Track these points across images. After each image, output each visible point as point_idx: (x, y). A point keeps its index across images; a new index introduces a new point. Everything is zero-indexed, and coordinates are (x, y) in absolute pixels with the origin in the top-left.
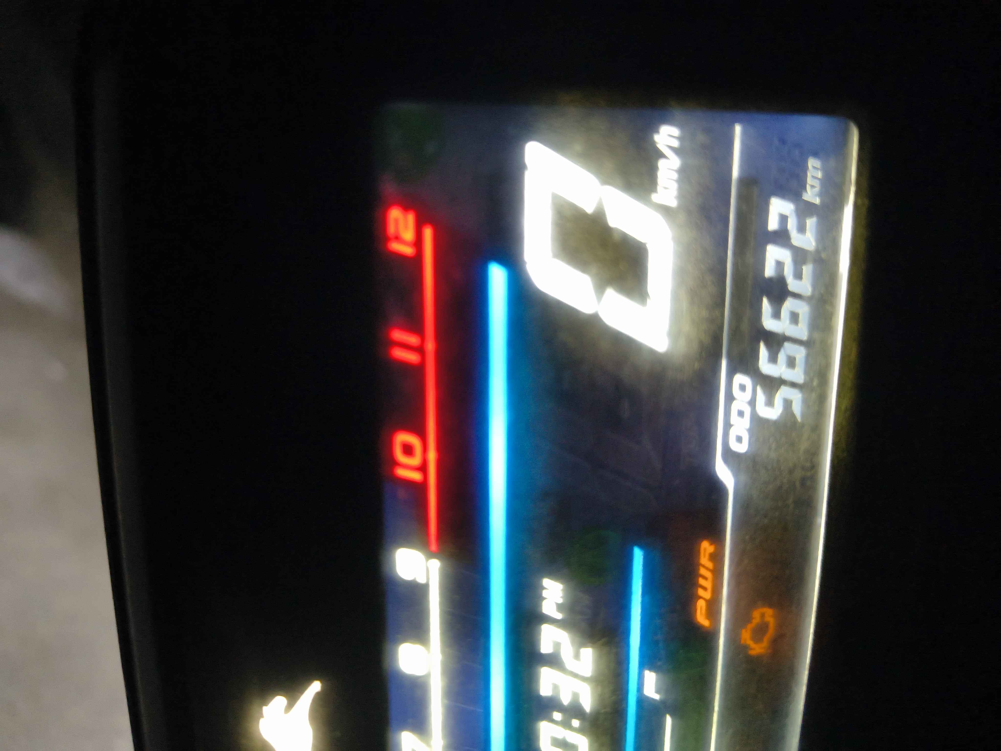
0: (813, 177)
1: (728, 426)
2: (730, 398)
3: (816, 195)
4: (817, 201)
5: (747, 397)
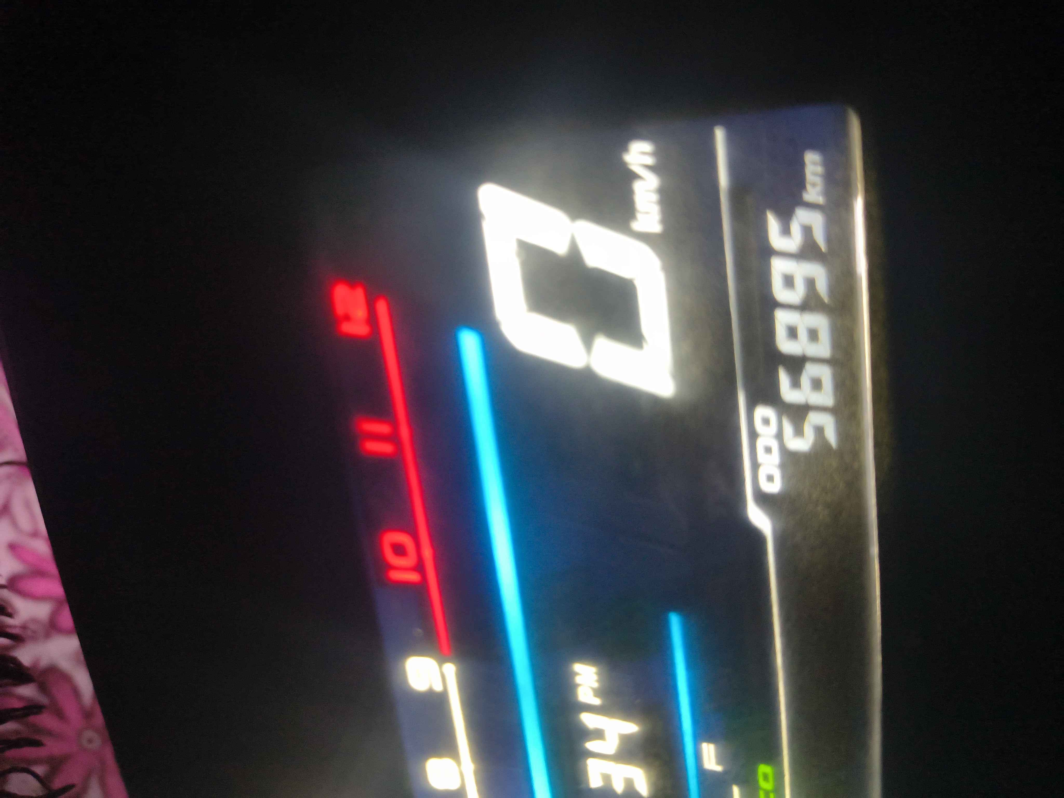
0: (813, 174)
1: (755, 466)
2: (753, 435)
4: (820, 200)
5: (773, 428)
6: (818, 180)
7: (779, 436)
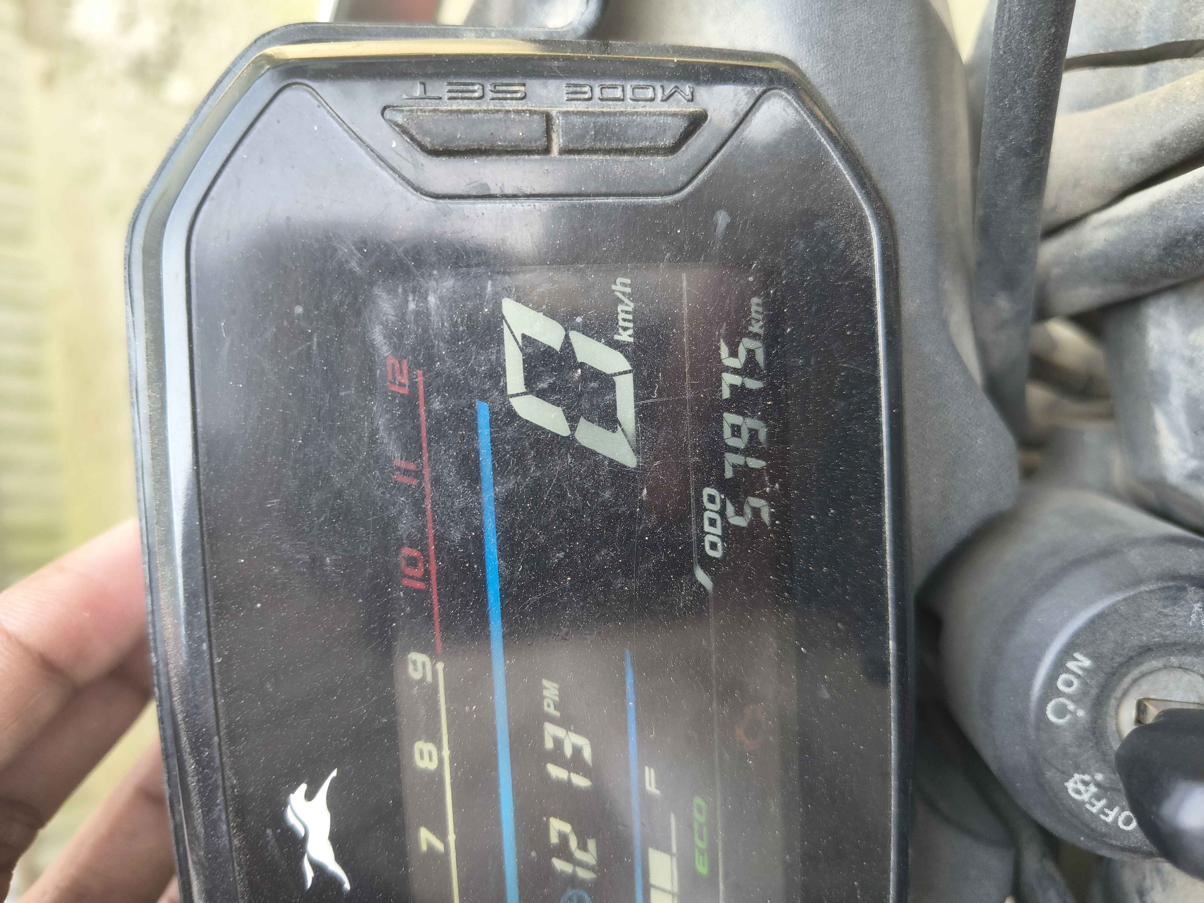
0: (756, 312)
1: (701, 534)
2: (701, 509)
3: (761, 327)
4: (761, 332)
5: (717, 507)
6: (760, 317)
7: (722, 512)
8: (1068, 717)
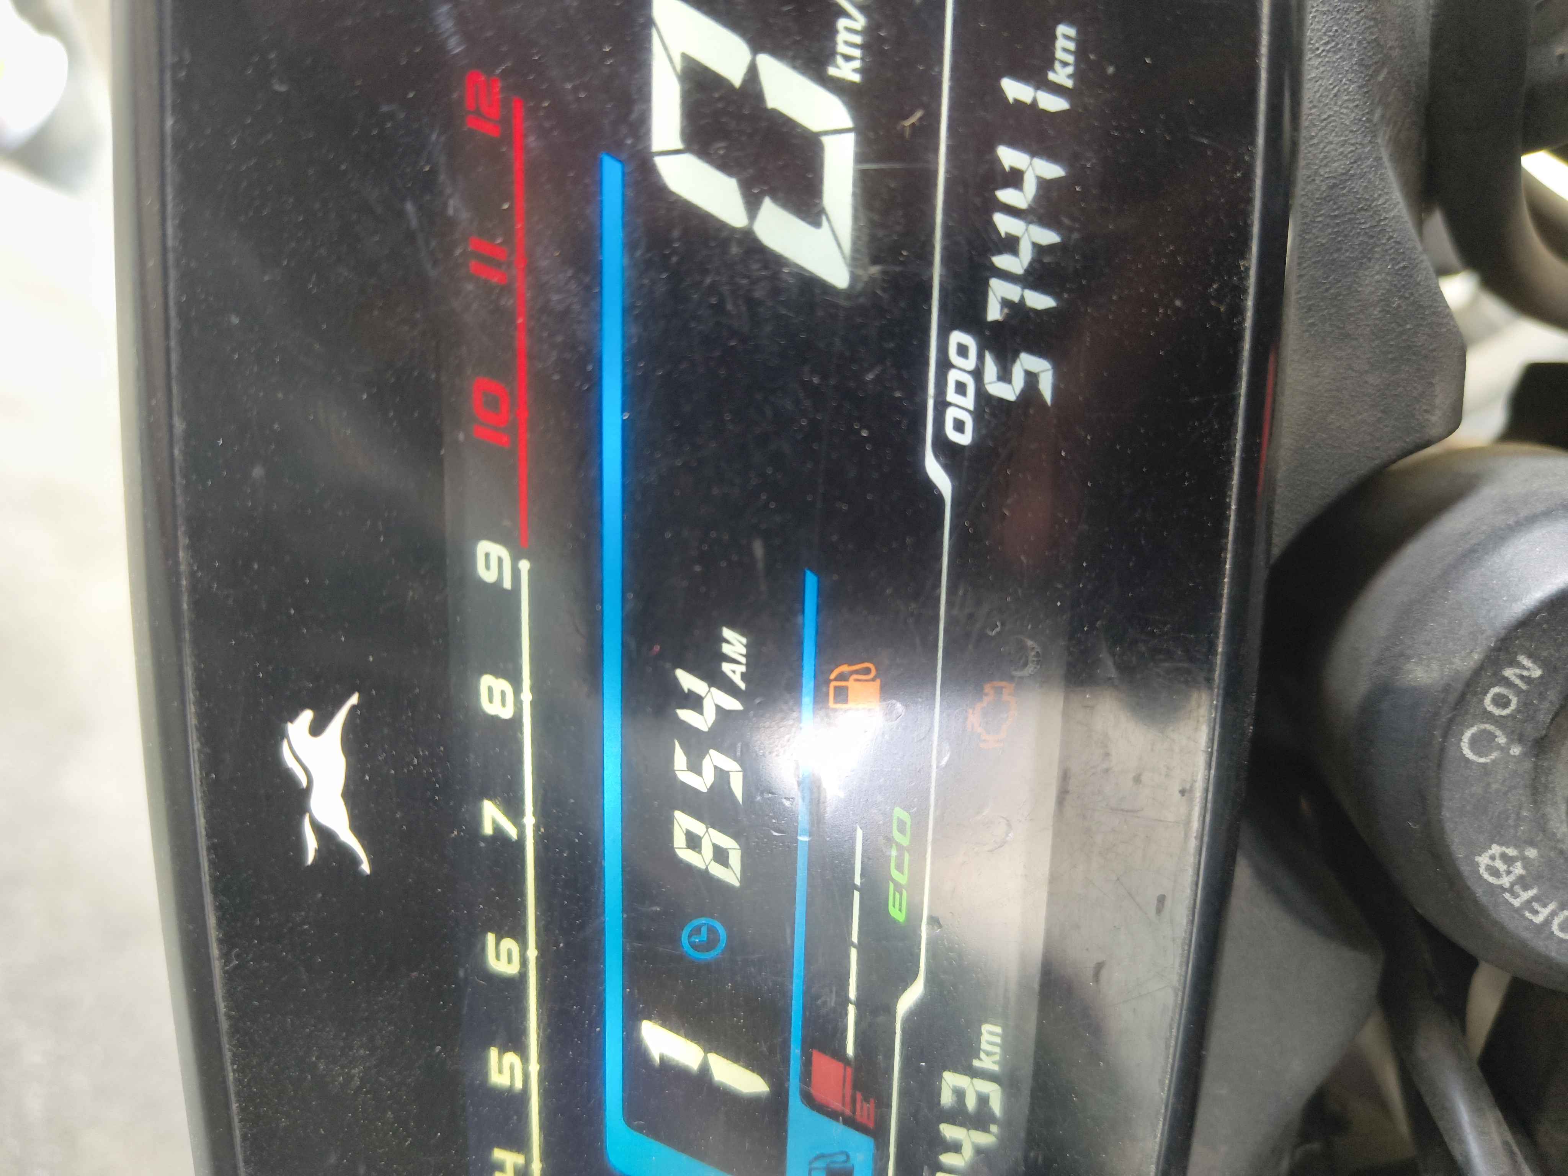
0: (1065, 50)
1: (942, 405)
2: (945, 365)
3: (1070, 76)
4: (1069, 83)
5: (970, 363)
6: (1070, 59)
7: (978, 374)
8: (1494, 755)
